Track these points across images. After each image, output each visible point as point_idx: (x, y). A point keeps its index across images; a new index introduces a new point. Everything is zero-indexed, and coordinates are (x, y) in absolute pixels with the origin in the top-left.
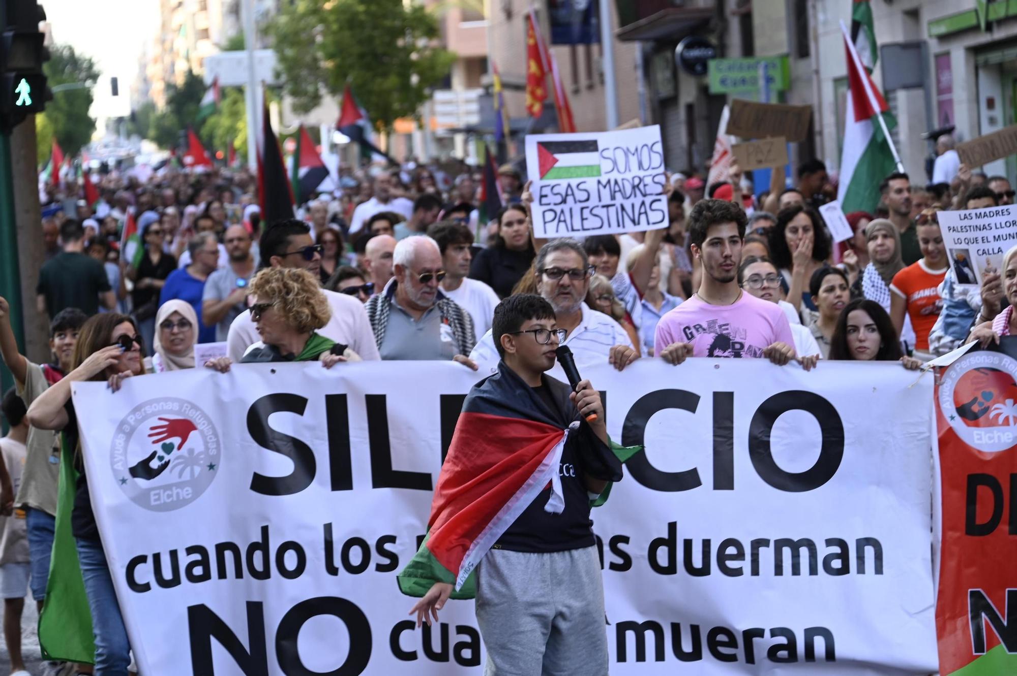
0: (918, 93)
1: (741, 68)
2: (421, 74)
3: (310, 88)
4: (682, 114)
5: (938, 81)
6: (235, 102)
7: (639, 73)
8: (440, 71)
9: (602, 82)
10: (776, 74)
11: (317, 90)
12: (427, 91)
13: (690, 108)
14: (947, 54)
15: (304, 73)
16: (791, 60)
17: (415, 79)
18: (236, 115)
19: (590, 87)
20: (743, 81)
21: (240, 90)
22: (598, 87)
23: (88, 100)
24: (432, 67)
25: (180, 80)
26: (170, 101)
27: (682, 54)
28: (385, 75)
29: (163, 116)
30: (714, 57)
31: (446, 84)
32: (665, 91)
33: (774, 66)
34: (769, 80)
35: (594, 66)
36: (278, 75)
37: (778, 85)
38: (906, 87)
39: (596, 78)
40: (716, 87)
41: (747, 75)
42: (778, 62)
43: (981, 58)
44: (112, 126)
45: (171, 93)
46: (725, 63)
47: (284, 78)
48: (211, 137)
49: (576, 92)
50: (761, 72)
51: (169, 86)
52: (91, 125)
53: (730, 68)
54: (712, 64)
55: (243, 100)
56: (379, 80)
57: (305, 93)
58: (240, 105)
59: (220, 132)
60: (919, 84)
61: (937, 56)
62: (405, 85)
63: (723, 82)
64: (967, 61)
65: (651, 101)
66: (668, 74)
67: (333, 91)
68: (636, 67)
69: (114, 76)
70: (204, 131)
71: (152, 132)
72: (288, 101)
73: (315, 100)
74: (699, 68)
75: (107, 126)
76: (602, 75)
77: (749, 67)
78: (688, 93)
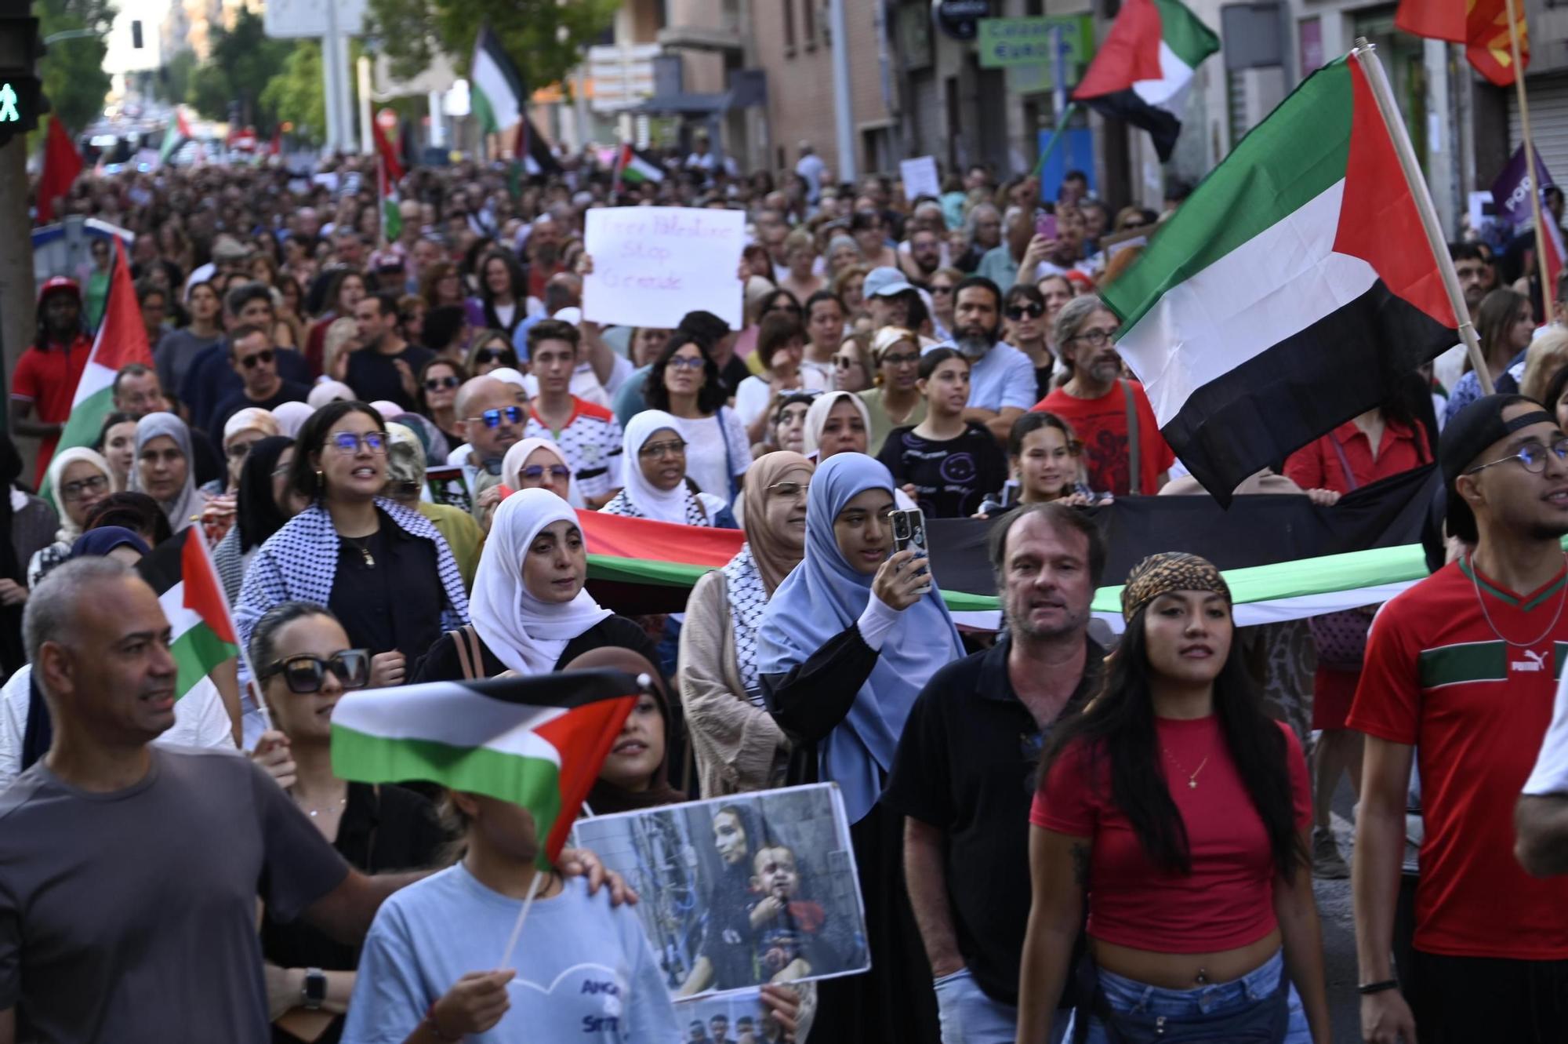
0: (1276, 73)
1: (1024, 32)
2: (570, 26)
3: (415, 45)
4: (941, 91)
5: (1304, 58)
6: (308, 57)
7: (881, 32)
8: (598, 23)
9: (828, 43)
10: (1074, 40)
11: (425, 47)
12: (579, 50)
13: (952, 83)
14: (1316, 19)
15: (406, 23)
16: (1095, 21)
17: (562, 34)
18: (309, 73)
19: (811, 49)
20: (1028, 50)
21: (317, 41)
22: (822, 50)
23: (101, 50)
24: (588, 18)
25: (230, 22)
26: (217, 52)
27: (941, 8)
28: (519, 27)
29: (206, 72)
30: (984, 15)
31: (607, 38)
32: (917, 59)
33: (1071, 28)
34: (1064, 49)
35: (817, 21)
36: (369, 24)
37: (1076, 56)
38: (1258, 65)
39: (819, 37)
40: (989, 59)
41: (1033, 41)
42: (1076, 23)
43: (1365, 26)
44: (134, 82)
45: (218, 39)
46: (1002, 25)
47: (378, 28)
48: (275, 105)
49: (791, 55)
50: (1052, 41)
51: (215, 30)
52: (104, 83)
53: (1009, 32)
54: (984, 26)
55: (320, 54)
56: (510, 35)
57: (409, 52)
58: (315, 60)
59: (287, 99)
60: (1276, 62)
61: (1303, 22)
62: (548, 43)
63: (999, 51)
64: (1344, 31)
65: (898, 72)
66: (921, 34)
67: (448, 49)
68: (876, 24)
69: (137, 19)
70: (265, 98)
71: (191, 95)
72: (384, 61)
73: (422, 61)
74: (964, 29)
75: (127, 84)
76: (827, 33)
77: (1036, 31)
78: (950, 60)
